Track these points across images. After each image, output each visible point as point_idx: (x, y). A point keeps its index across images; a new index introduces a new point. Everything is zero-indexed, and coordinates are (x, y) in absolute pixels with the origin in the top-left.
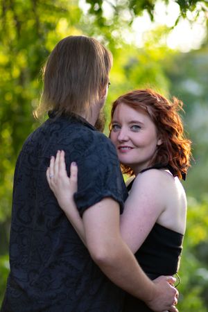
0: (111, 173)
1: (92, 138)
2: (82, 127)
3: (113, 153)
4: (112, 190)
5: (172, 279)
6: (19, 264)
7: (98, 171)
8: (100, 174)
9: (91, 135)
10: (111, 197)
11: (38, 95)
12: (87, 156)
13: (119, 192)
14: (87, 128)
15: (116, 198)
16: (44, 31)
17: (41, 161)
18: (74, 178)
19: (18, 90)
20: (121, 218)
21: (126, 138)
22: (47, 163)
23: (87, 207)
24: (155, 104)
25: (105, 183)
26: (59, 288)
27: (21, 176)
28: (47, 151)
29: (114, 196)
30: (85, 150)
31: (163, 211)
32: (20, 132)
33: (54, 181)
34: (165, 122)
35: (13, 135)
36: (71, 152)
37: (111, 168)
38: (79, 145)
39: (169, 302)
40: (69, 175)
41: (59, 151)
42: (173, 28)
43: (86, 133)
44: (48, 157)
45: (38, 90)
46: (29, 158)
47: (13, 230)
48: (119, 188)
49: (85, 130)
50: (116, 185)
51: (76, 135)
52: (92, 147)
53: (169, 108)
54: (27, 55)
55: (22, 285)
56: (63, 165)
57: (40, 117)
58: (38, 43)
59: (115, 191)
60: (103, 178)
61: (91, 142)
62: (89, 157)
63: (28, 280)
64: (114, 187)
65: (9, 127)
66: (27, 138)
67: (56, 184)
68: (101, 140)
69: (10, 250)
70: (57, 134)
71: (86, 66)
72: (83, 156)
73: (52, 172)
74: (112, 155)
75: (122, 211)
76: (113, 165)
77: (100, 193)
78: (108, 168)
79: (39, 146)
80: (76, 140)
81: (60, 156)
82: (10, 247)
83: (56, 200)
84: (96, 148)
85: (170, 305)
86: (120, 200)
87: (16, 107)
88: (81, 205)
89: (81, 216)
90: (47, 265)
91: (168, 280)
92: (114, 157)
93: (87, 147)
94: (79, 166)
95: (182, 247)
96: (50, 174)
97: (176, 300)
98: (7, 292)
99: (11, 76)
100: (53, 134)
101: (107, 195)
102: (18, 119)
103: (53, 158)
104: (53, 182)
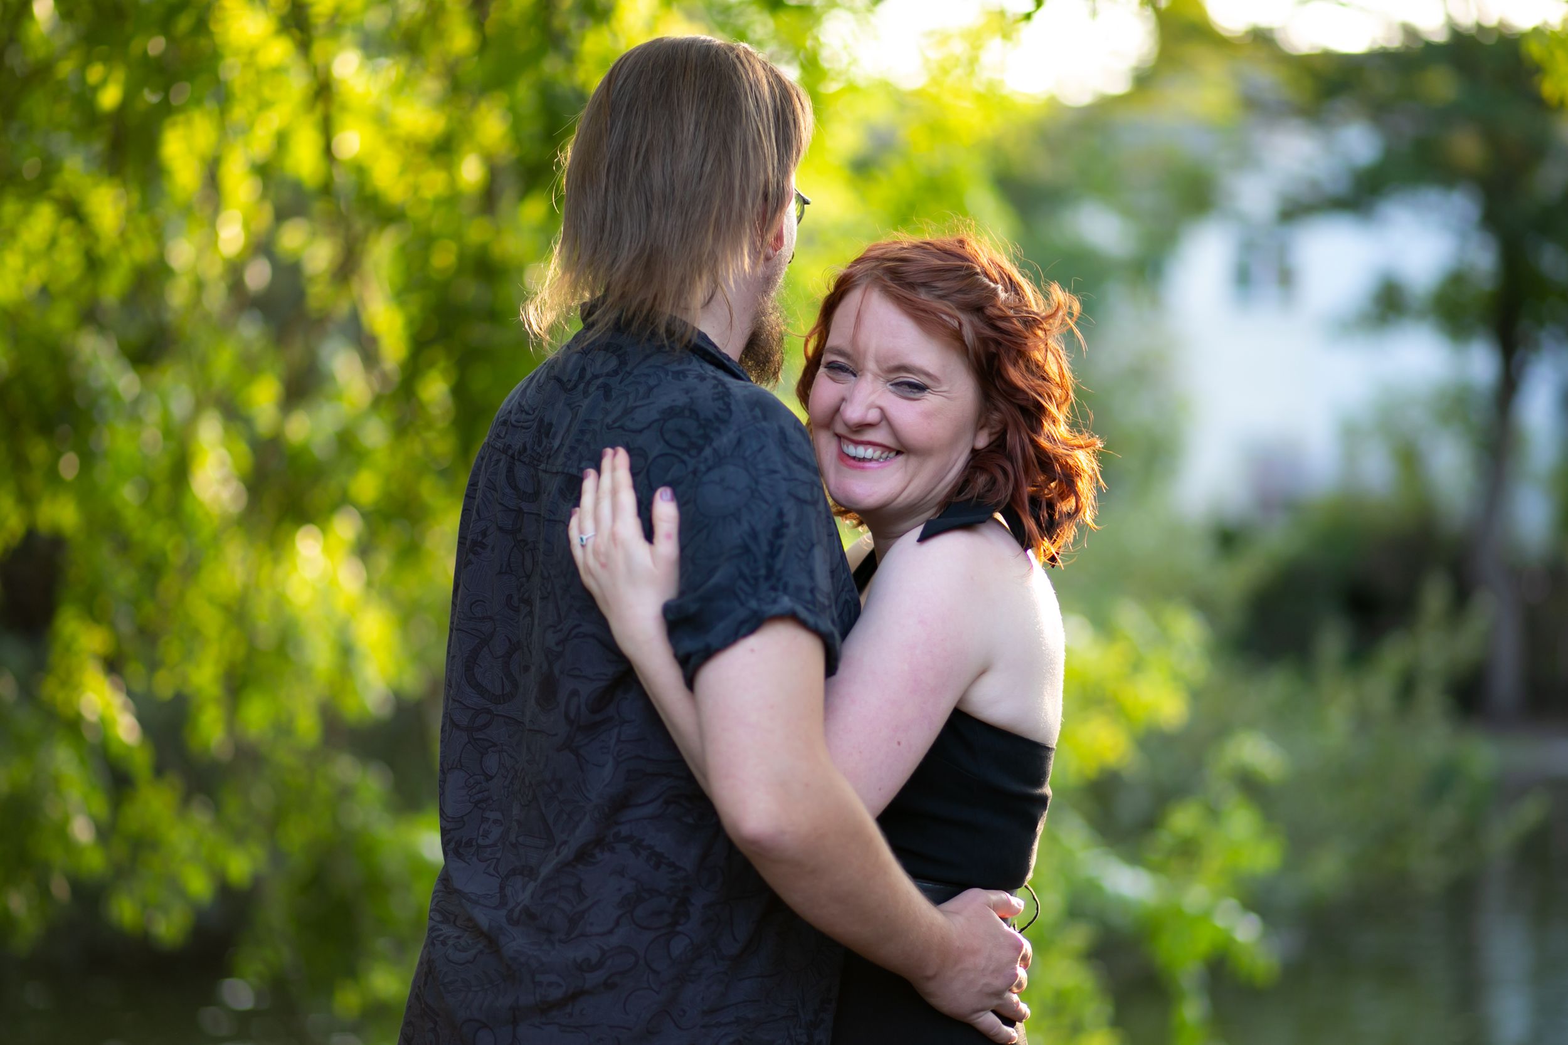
0: (793, 530)
1: (728, 408)
2: (696, 366)
3: (800, 461)
4: (797, 593)
5: (1008, 903)
6: (469, 844)
7: (745, 526)
8: (754, 535)
9: (725, 395)
10: (793, 617)
11: (543, 252)
12: (709, 469)
13: (821, 598)
14: (710, 370)
15: (811, 619)
16: (572, 24)
17: (553, 485)
18: (667, 545)
19: (476, 232)
20: (828, 691)
21: (873, 416)
22: (572, 494)
23: (709, 654)
24: (991, 311)
25: (770, 569)
26: (611, 932)
27: (484, 534)
28: (573, 449)
29: (803, 614)
30: (700, 449)
31: (982, 672)
32: (481, 380)
33: (596, 553)
34: (1016, 375)
35: (459, 391)
36: (653, 454)
37: (791, 517)
38: (681, 433)
39: (998, 983)
40: (649, 534)
41: (609, 451)
42: (1028, 17)
43: (705, 390)
44: (574, 471)
45: (545, 232)
46: (510, 470)
47: (450, 723)
48: (823, 581)
49: (702, 378)
50: (811, 573)
51: (671, 395)
52: (725, 440)
53: (1032, 323)
54: (512, 109)
55: (482, 918)
56: (628, 499)
57: (552, 330)
58: (551, 66)
59: (808, 596)
60: (765, 548)
61: (724, 422)
62: (715, 475)
63: (503, 903)
64: (804, 581)
65: (442, 364)
66: (507, 399)
67: (604, 566)
68: (758, 412)
69: (442, 794)
70: (607, 391)
71: (706, 150)
72: (695, 472)
73: (589, 525)
74: (795, 467)
75: (831, 666)
76: (801, 501)
77: (753, 604)
78: (781, 514)
79: (545, 430)
80: (671, 412)
81: (614, 469)
82: (443, 782)
83: (603, 623)
84: (739, 442)
85: (999, 994)
86: (826, 625)
87: (470, 291)
88: (690, 645)
89: (690, 682)
90: (567, 852)
91: (996, 907)
92: (802, 474)
93: (708, 439)
94: (683, 503)
95: (1047, 790)
96: (581, 531)
97: (1022, 973)
98: (431, 942)
99: (452, 181)
100: (592, 389)
101: (776, 609)
102: (477, 332)
103: (591, 473)
104: (591, 561)
